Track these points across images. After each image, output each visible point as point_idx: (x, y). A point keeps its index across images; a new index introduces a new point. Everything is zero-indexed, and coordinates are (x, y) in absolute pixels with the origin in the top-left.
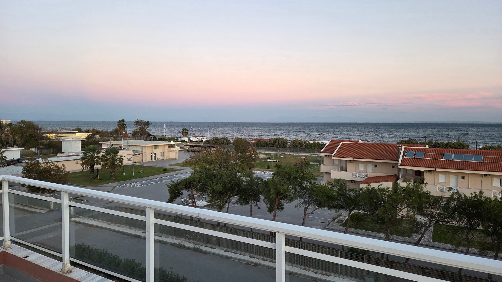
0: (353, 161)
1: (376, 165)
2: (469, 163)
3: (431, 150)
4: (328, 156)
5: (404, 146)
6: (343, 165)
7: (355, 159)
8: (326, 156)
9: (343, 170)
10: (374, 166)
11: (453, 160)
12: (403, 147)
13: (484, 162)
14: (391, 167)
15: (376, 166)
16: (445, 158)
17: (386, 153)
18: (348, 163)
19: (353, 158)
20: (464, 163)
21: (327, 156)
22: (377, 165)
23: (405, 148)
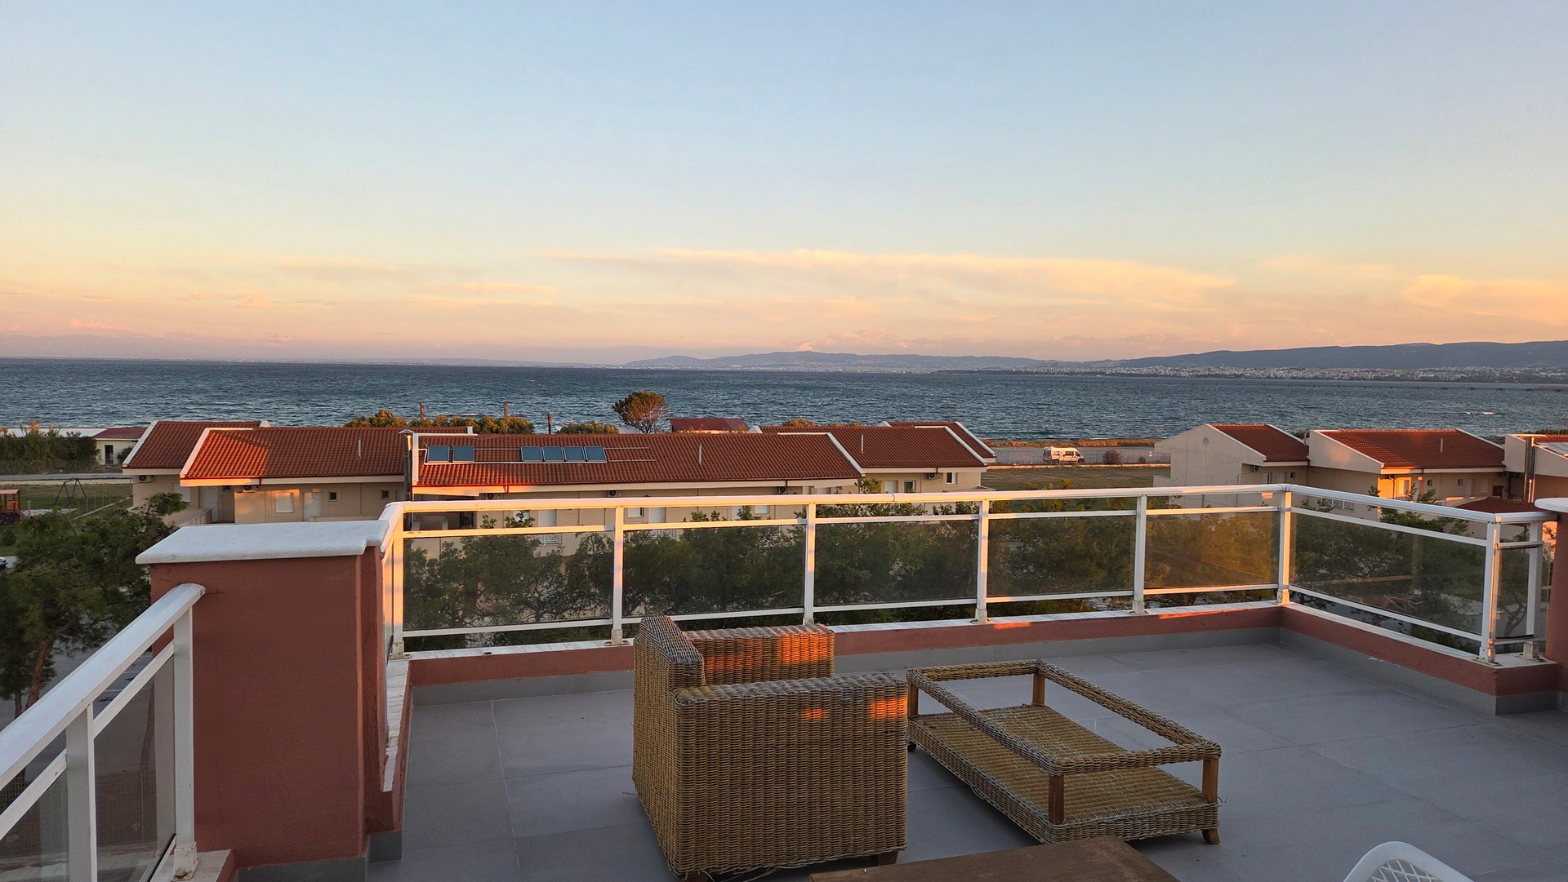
0: (260, 485)
1: (331, 494)
2: (579, 466)
3: (488, 440)
4: (152, 476)
5: (419, 432)
6: (211, 503)
7: (265, 482)
8: (142, 478)
9: (214, 520)
10: (327, 496)
11: (544, 461)
12: (416, 436)
13: (608, 463)
14: (380, 494)
15: (333, 496)
16: (526, 459)
17: (362, 456)
18: (236, 495)
19: (260, 478)
20: (568, 469)
21: (148, 480)
22: (335, 493)
23: (421, 439)
